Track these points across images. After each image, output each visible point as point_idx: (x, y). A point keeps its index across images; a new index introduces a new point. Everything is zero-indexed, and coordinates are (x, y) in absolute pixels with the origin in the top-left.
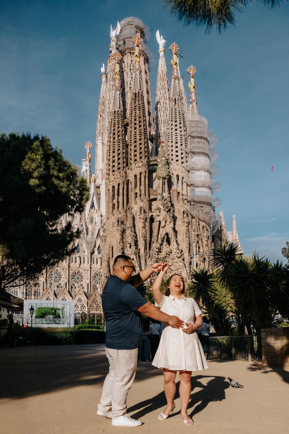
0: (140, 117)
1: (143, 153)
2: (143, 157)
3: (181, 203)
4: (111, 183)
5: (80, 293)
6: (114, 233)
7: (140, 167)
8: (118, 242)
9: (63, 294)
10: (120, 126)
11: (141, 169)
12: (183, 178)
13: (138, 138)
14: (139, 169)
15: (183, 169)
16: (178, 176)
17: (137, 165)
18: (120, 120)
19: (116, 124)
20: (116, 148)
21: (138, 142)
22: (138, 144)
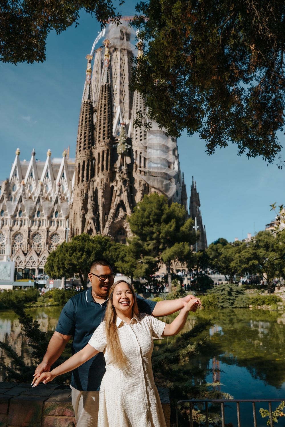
0: (105, 105)
1: (106, 135)
2: (106, 138)
3: (138, 174)
4: (78, 161)
5: (45, 252)
6: (78, 202)
7: (103, 146)
8: (80, 209)
9: (31, 253)
10: (88, 113)
11: (104, 147)
12: (141, 153)
13: (102, 122)
14: (102, 148)
15: (141, 145)
16: (136, 151)
17: (100, 145)
18: (88, 108)
19: (85, 112)
20: (83, 132)
21: (102, 125)
22: (102, 127)
